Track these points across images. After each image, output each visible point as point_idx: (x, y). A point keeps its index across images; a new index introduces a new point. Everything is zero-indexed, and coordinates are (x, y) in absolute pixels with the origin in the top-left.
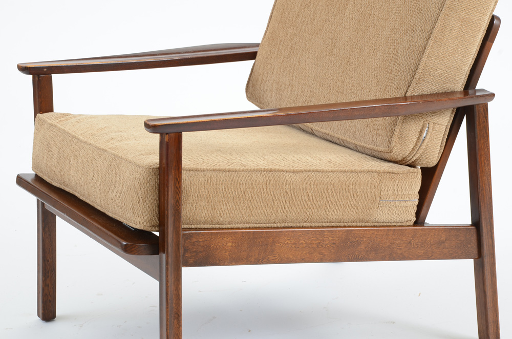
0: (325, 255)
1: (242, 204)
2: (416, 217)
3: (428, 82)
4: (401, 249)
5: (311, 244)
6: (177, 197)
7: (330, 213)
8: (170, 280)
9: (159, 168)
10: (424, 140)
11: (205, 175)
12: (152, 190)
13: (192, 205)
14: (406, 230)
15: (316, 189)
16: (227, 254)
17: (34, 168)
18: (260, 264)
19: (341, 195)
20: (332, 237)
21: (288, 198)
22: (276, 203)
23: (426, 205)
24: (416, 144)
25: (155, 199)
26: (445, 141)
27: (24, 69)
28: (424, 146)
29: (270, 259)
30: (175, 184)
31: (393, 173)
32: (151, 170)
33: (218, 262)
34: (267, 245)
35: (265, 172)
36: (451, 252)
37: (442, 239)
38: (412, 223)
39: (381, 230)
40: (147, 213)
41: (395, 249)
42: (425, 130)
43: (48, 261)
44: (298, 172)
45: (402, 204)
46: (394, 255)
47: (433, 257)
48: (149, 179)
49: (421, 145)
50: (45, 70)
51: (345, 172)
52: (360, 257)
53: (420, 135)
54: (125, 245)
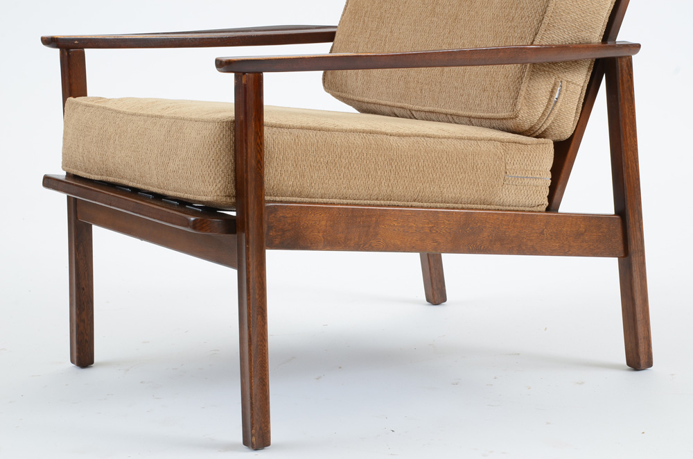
0: (439, 243)
1: (337, 172)
2: (549, 202)
3: (559, 28)
4: (531, 240)
5: (422, 228)
6: (259, 156)
7: (445, 190)
8: (251, 264)
9: (234, 122)
10: (556, 102)
11: (291, 133)
12: (227, 149)
13: (276, 170)
14: (537, 215)
15: (427, 158)
16: (320, 235)
17: (65, 166)
18: (361, 250)
19: (457, 166)
20: (449, 221)
21: (394, 168)
22: (379, 173)
23: (559, 187)
24: (547, 107)
25: (231, 161)
26: (581, 105)
27: (50, 42)
28: (556, 111)
29: (373, 245)
30: (255, 139)
31: (519, 143)
32: (225, 124)
33: (309, 245)
34: (369, 227)
35: (365, 134)
36: (592, 247)
37: (581, 229)
38: (544, 208)
39: (507, 215)
40: (220, 179)
41: (525, 240)
42: (557, 90)
43: (83, 289)
44: (404, 136)
45: (532, 182)
46: (524, 248)
48: (221, 136)
49: (553, 109)
50: (76, 42)
51: (461, 139)
52: (482, 248)
53: (551, 96)
54: (194, 221)
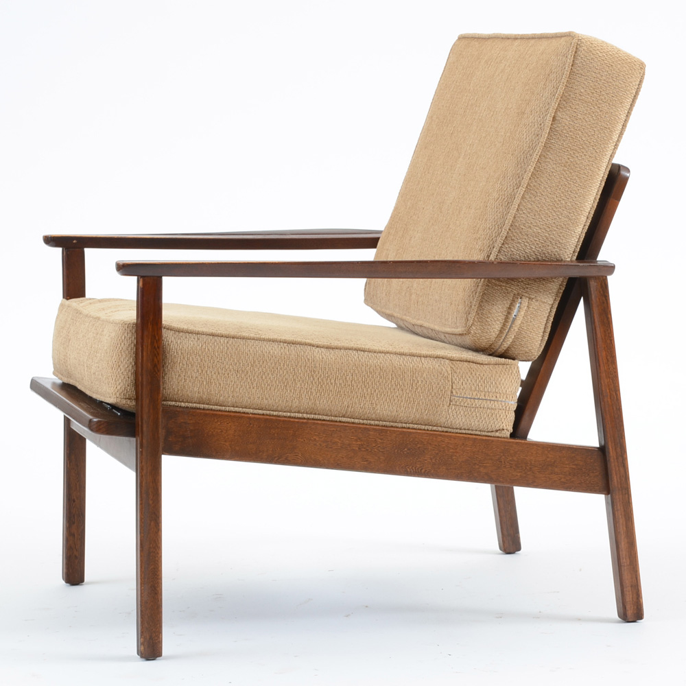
0: (370, 462)
1: (249, 380)
2: (513, 428)
3: (519, 243)
4: (484, 467)
5: (349, 445)
6: (155, 360)
7: (378, 406)
8: (145, 468)
9: (137, 324)
10: (514, 319)
11: (198, 339)
12: (127, 352)
13: (179, 376)
14: (493, 441)
15: (356, 372)
16: (227, 444)
18: (276, 463)
19: (393, 382)
20: (381, 439)
21: (316, 379)
22: (299, 385)
23: (527, 413)
24: (504, 325)
25: (131, 363)
26: (550, 325)
28: (516, 328)
29: (289, 459)
30: (152, 343)
31: (473, 362)
32: (126, 326)
33: (214, 453)
34: (285, 439)
35: (285, 344)
36: (563, 480)
37: (548, 460)
38: (508, 434)
40: (120, 381)
41: (477, 467)
42: (514, 306)
43: (74, 501)
44: (333, 349)
45: (485, 404)
46: (475, 475)
47: (535, 484)
48: (123, 338)
49: (511, 327)
50: (74, 242)
51: (402, 354)
52: (423, 471)
53: (509, 313)
54: (98, 422)
